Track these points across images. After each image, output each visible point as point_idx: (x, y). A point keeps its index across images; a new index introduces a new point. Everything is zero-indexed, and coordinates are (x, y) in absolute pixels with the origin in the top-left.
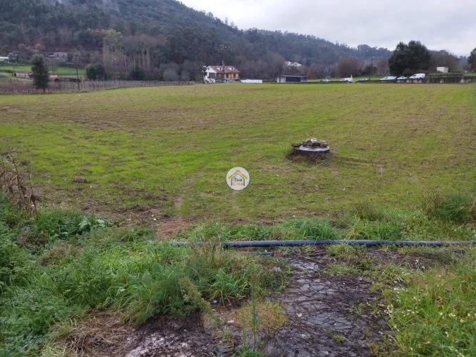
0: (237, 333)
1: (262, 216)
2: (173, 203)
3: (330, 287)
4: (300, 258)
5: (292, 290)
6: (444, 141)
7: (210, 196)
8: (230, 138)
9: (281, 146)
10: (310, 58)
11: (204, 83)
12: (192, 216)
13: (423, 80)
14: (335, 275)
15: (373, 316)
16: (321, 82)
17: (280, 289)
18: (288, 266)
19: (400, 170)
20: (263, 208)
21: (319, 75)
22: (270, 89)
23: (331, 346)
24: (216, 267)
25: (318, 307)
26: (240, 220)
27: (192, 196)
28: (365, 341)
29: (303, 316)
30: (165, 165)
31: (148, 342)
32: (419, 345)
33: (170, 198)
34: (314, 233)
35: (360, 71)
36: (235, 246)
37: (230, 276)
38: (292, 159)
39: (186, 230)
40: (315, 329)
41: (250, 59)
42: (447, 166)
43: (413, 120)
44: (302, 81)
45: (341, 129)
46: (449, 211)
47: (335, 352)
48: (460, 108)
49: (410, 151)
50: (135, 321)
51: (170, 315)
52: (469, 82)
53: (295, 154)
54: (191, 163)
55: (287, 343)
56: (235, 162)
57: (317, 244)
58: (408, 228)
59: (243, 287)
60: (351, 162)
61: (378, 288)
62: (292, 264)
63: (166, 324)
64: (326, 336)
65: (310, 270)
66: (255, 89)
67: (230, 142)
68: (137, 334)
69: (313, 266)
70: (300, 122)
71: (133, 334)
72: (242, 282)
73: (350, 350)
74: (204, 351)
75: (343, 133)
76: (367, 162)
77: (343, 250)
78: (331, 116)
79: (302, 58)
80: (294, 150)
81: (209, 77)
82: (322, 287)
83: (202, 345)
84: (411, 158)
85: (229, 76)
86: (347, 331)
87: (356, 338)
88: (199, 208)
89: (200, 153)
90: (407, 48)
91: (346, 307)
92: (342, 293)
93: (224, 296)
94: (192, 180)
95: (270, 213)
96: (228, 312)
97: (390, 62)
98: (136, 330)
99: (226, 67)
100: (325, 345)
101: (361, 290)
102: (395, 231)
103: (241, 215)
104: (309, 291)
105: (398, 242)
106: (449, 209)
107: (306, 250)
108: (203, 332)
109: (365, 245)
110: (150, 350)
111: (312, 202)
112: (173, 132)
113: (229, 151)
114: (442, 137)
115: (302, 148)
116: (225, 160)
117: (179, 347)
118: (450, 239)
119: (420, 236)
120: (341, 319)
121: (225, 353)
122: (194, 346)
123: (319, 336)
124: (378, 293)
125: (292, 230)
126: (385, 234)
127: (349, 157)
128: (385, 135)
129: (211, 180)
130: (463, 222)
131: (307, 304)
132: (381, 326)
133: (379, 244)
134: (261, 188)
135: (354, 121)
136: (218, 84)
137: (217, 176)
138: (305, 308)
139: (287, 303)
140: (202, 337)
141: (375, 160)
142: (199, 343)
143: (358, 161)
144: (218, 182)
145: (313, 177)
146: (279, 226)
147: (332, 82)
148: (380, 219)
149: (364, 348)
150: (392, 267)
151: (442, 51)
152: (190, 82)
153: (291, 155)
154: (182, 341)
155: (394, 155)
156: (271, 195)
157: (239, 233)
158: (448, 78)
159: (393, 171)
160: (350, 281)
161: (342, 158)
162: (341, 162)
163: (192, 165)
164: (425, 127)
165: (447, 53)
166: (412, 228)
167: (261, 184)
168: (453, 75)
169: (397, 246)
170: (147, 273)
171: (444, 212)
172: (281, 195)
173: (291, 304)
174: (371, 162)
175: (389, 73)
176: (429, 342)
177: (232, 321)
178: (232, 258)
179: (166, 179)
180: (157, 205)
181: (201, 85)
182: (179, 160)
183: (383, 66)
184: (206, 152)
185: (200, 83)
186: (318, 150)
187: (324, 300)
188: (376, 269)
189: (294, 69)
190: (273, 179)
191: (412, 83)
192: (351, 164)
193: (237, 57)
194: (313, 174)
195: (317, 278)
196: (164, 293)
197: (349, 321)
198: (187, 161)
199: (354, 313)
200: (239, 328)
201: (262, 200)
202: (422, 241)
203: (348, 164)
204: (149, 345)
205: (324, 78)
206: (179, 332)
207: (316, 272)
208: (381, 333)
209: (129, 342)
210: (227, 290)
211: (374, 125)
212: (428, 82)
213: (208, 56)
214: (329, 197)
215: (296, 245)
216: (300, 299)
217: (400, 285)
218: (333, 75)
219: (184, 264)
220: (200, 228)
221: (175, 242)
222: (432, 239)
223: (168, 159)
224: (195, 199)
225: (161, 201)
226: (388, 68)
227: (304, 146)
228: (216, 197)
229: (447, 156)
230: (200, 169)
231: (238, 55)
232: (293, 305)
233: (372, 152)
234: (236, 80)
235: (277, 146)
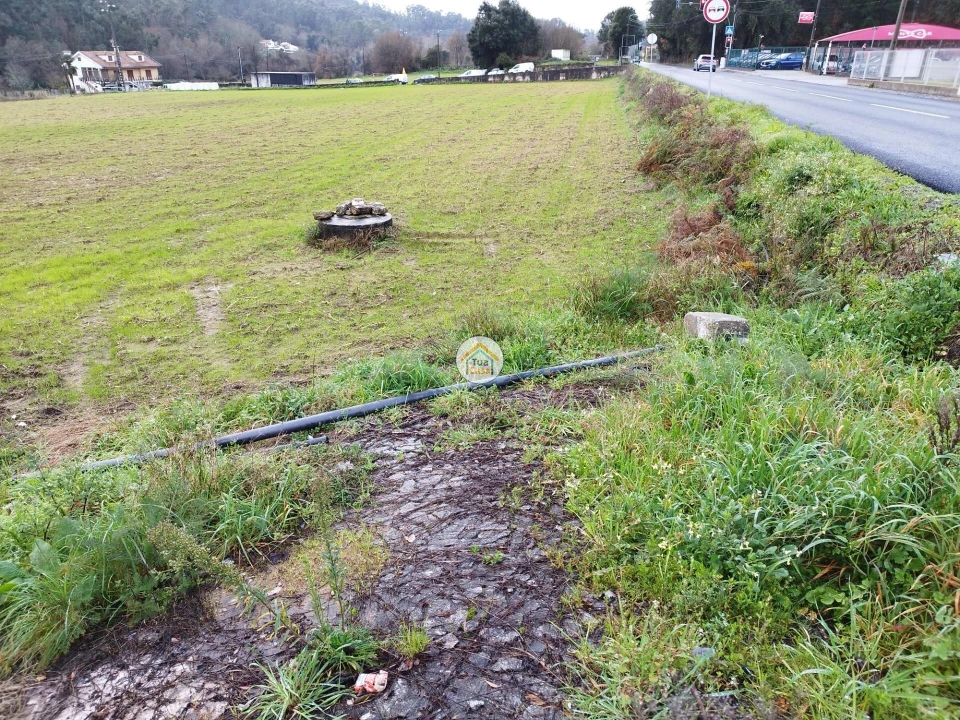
0: (294, 610)
1: (284, 372)
2: (60, 379)
3: (453, 474)
4: (384, 436)
5: (383, 498)
6: (584, 186)
7: (152, 348)
8: (169, 215)
9: (289, 222)
10: (313, 33)
11: (73, 93)
12: (118, 401)
13: (533, 76)
14: (457, 450)
15: (539, 505)
16: (348, 85)
17: (361, 502)
18: (365, 455)
19: (524, 245)
20: (281, 354)
21: (338, 70)
22: (240, 102)
23: (483, 576)
24: (213, 492)
25: (441, 514)
26: (237, 388)
27: (108, 356)
28: (536, 549)
29: (417, 538)
30: (15, 295)
31: (86, 691)
32: (626, 530)
33: (49, 369)
34: (398, 382)
35: (418, 59)
36: (240, 442)
37: (251, 502)
38: (321, 247)
39: (111, 431)
40: (447, 554)
41: (181, 37)
42: (595, 228)
43: (528, 150)
44: (306, 83)
45: (405, 177)
46: (616, 304)
47: (494, 584)
48: (599, 125)
49: (533, 208)
50: (38, 657)
51: (127, 621)
52: (605, 77)
53: (325, 235)
54: (86, 280)
55: (402, 596)
56: (194, 266)
57: (410, 402)
58: (559, 343)
59: (283, 517)
60: (436, 240)
61: (536, 455)
62: (371, 450)
63: (122, 641)
64: (471, 560)
65: (408, 452)
66: (204, 104)
67: (171, 225)
68: (53, 685)
69: (412, 445)
70: (321, 168)
71: (41, 688)
72: (279, 509)
73: (517, 572)
74: (231, 666)
75: (410, 184)
76: (463, 237)
77: (460, 403)
78: (382, 152)
79: (298, 33)
80: (321, 226)
81: (84, 79)
82: (439, 478)
83: (223, 657)
84: (537, 221)
85: (136, 74)
86: (503, 542)
87: (522, 548)
88: (133, 378)
89: (103, 257)
90: (497, 12)
91: (491, 501)
92: (477, 478)
93: (246, 547)
94: (97, 320)
95: (299, 362)
96: (263, 574)
97: (471, 41)
98: (48, 676)
99: (123, 54)
100: (473, 576)
101: (508, 465)
102: (539, 352)
103: (235, 377)
104: (417, 491)
105: (547, 369)
106: (615, 299)
107: (393, 418)
108: (218, 631)
109: (495, 385)
110: (99, 708)
111: (380, 326)
112: (17, 216)
113: (175, 243)
114: (579, 177)
115: (336, 221)
116: (169, 264)
117: (170, 678)
118: (624, 350)
119: (581, 352)
120: (488, 525)
121: (279, 655)
122: (205, 664)
123: (458, 565)
124: (537, 463)
125: (356, 386)
126: (524, 361)
127: (432, 231)
128: (486, 183)
129: (147, 314)
130: (638, 318)
131: (419, 516)
132: (555, 518)
133: (518, 380)
134: (270, 314)
135: (425, 161)
136: (110, 95)
137: (158, 303)
138: (418, 524)
139: (381, 524)
140: (218, 640)
141: (478, 232)
142: (215, 656)
143: (448, 236)
144: (164, 314)
145: (372, 277)
146: (326, 383)
147: (367, 84)
148: (511, 335)
149: (539, 562)
150: (550, 413)
151: (555, 20)
152: (36, 93)
153: (316, 237)
154: (173, 664)
155: (509, 217)
156: (293, 326)
157: (244, 414)
158: (572, 71)
159: (512, 247)
160: (484, 454)
161: (417, 235)
162: (418, 241)
163: (90, 286)
164: (549, 162)
165: (564, 24)
166: (564, 342)
167: (266, 307)
168: (578, 64)
169: (547, 377)
170: (40, 547)
171: (609, 305)
172: (315, 321)
173: (389, 523)
174: (471, 235)
175: (472, 63)
176: (639, 520)
177: (277, 590)
178: (244, 467)
179: (29, 327)
180: (20, 392)
181: (66, 98)
182: (50, 279)
183: (459, 49)
184: (118, 252)
185: (62, 92)
186: (370, 221)
187: (448, 499)
188: (525, 423)
189: (283, 57)
190: (289, 292)
191: (515, 81)
192: (437, 244)
193: (145, 30)
194: (368, 270)
195: (425, 463)
196: (99, 577)
197: (502, 522)
198: (74, 277)
199: (507, 508)
200: (298, 598)
201: (275, 339)
202: (584, 362)
203: (430, 245)
204: (92, 697)
205: (350, 75)
206: (159, 647)
207: (420, 454)
208: (560, 528)
209: (36, 709)
210: (252, 531)
211: (463, 165)
212: (540, 78)
213: (71, 27)
214: (409, 312)
215: (369, 413)
216: (404, 510)
217: (569, 440)
218: (367, 70)
219: (134, 502)
220: (149, 419)
221: (90, 463)
222: (597, 355)
223: (19, 278)
224: (115, 362)
225: (28, 380)
226: (468, 54)
227: (341, 216)
228: (166, 350)
229: (592, 210)
230: (112, 291)
231: (148, 23)
232: (392, 525)
233: (469, 217)
234: (156, 84)
235: (281, 221)
